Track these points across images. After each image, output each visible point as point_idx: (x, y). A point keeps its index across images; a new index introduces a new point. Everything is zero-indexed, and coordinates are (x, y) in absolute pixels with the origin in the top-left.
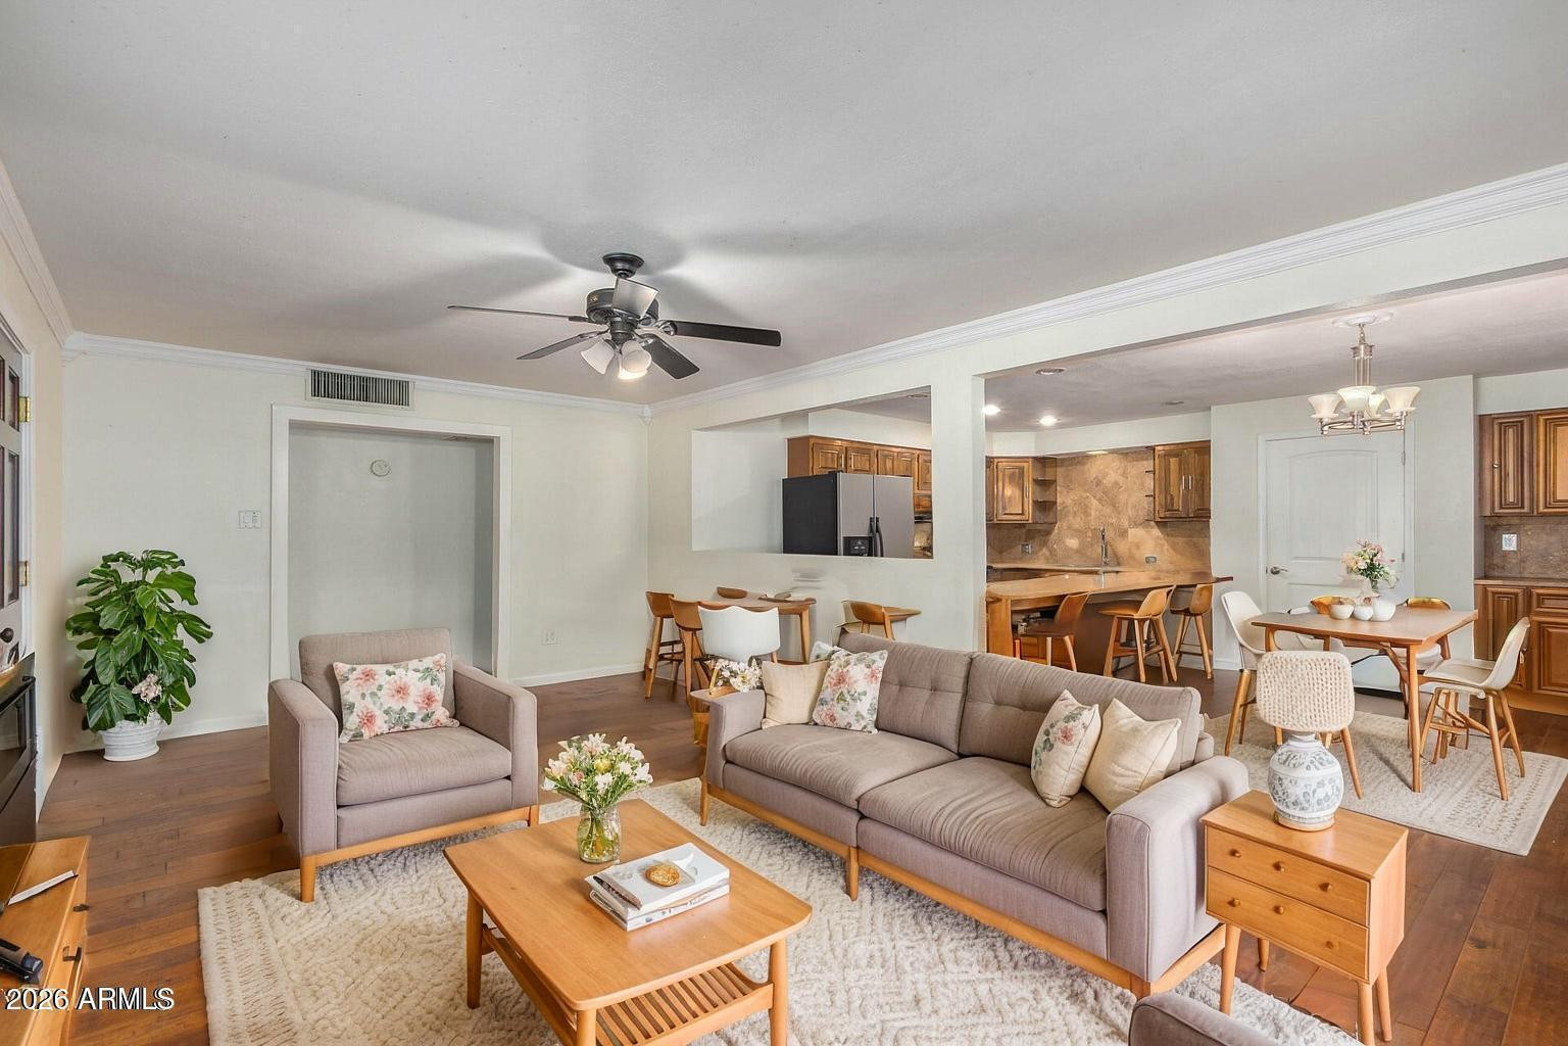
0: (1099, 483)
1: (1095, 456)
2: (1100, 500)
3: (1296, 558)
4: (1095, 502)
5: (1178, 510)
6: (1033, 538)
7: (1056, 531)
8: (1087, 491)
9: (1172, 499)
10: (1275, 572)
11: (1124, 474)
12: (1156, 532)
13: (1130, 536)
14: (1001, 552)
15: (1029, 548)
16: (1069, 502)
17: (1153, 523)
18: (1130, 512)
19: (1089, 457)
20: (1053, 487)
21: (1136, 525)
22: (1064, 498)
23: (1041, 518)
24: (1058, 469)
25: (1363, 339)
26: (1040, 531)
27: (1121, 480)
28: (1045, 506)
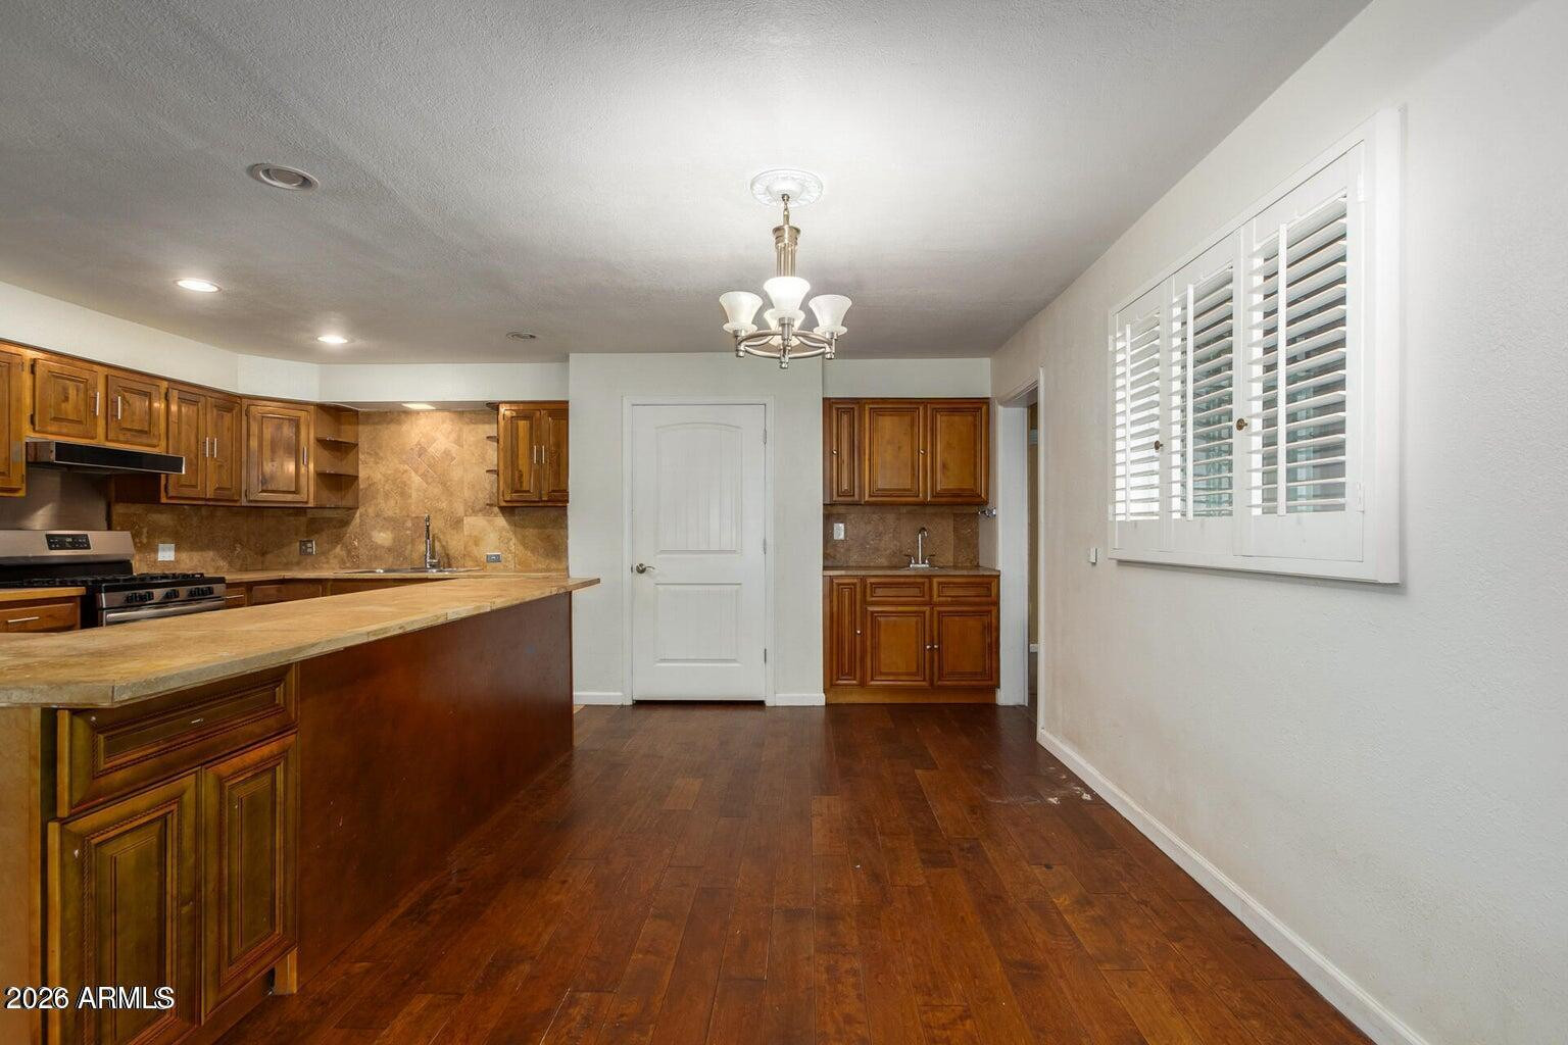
0: (422, 451)
1: (418, 412)
2: (424, 476)
3: (662, 552)
4: (416, 479)
5: (529, 491)
6: (318, 531)
7: (357, 520)
8: (404, 462)
9: (521, 476)
10: (641, 570)
11: (458, 442)
12: (501, 521)
13: (466, 528)
14: (264, 554)
15: (313, 547)
16: (378, 476)
17: (496, 509)
18: (467, 493)
19: (407, 413)
20: (351, 456)
21: (475, 512)
22: (369, 471)
23: (330, 499)
24: (361, 428)
25: (787, 217)
26: (330, 520)
27: (454, 449)
28: (339, 482)
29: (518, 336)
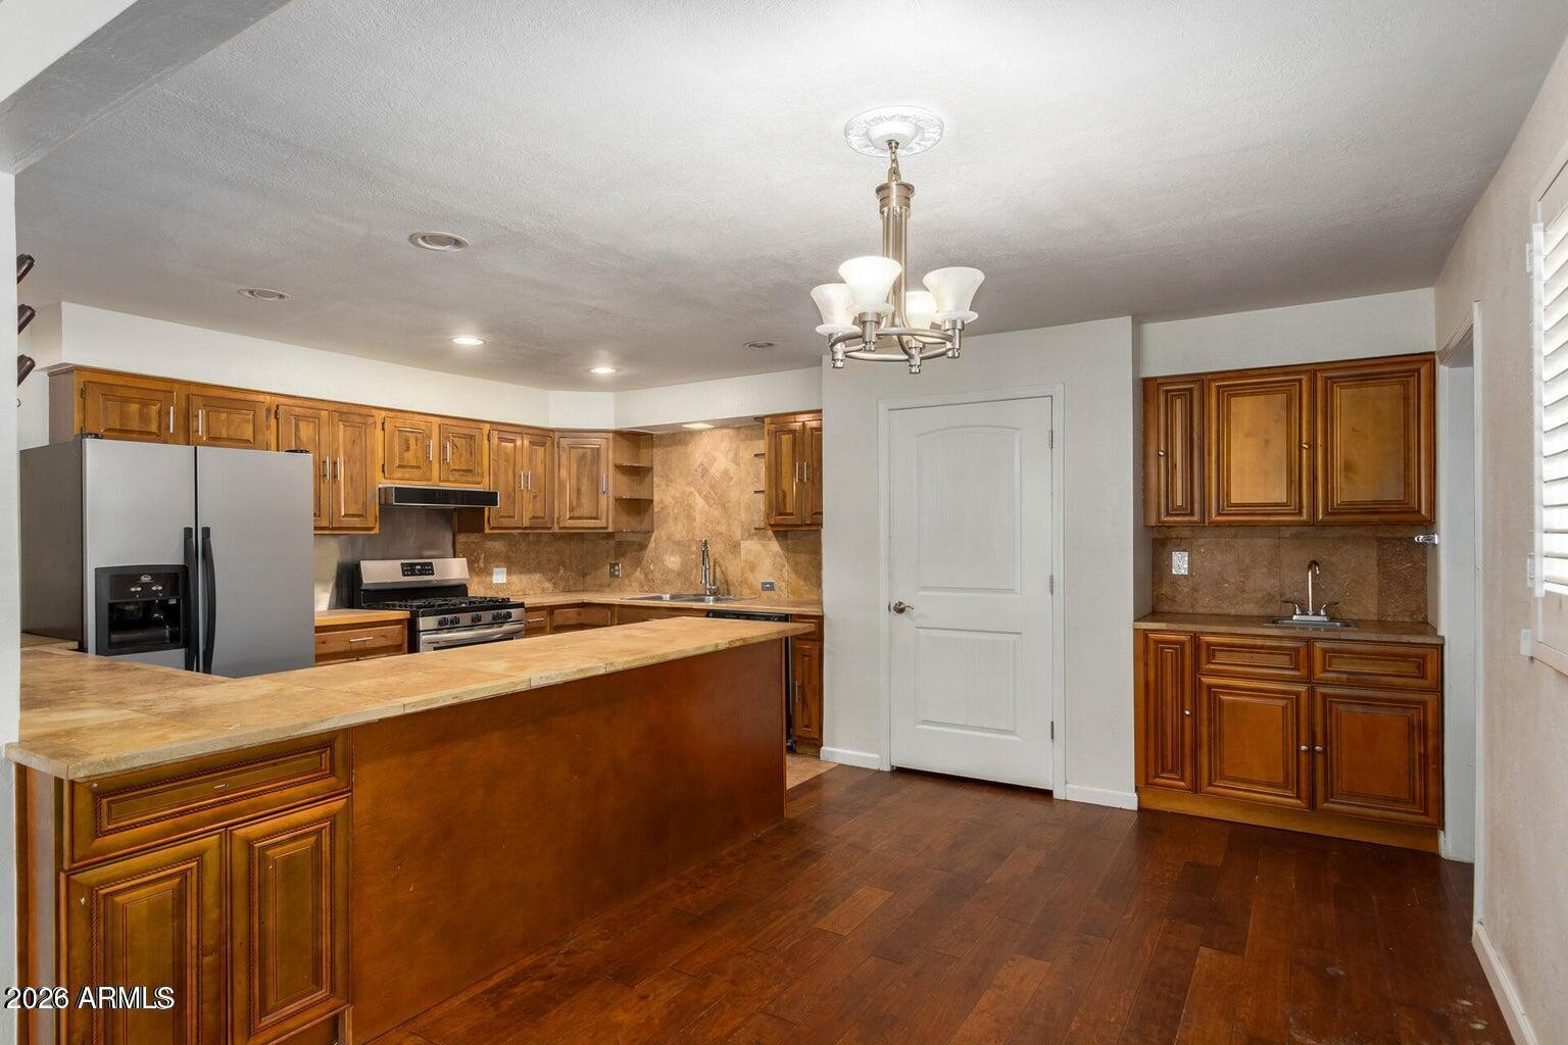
0: (705, 472)
1: (700, 432)
2: (706, 498)
3: (925, 588)
4: (699, 502)
5: (792, 514)
6: (623, 555)
7: (652, 545)
8: (688, 484)
9: (785, 496)
10: (900, 609)
11: (736, 460)
12: (775, 546)
13: (743, 552)
14: (584, 575)
15: (620, 570)
16: (669, 500)
17: (770, 533)
18: (743, 516)
19: (692, 433)
20: (650, 476)
21: (750, 536)
22: (663, 494)
23: (627, 523)
24: (655, 450)
25: (894, 172)
26: (632, 543)
27: (732, 468)
28: (638, 507)
29: (754, 345)
